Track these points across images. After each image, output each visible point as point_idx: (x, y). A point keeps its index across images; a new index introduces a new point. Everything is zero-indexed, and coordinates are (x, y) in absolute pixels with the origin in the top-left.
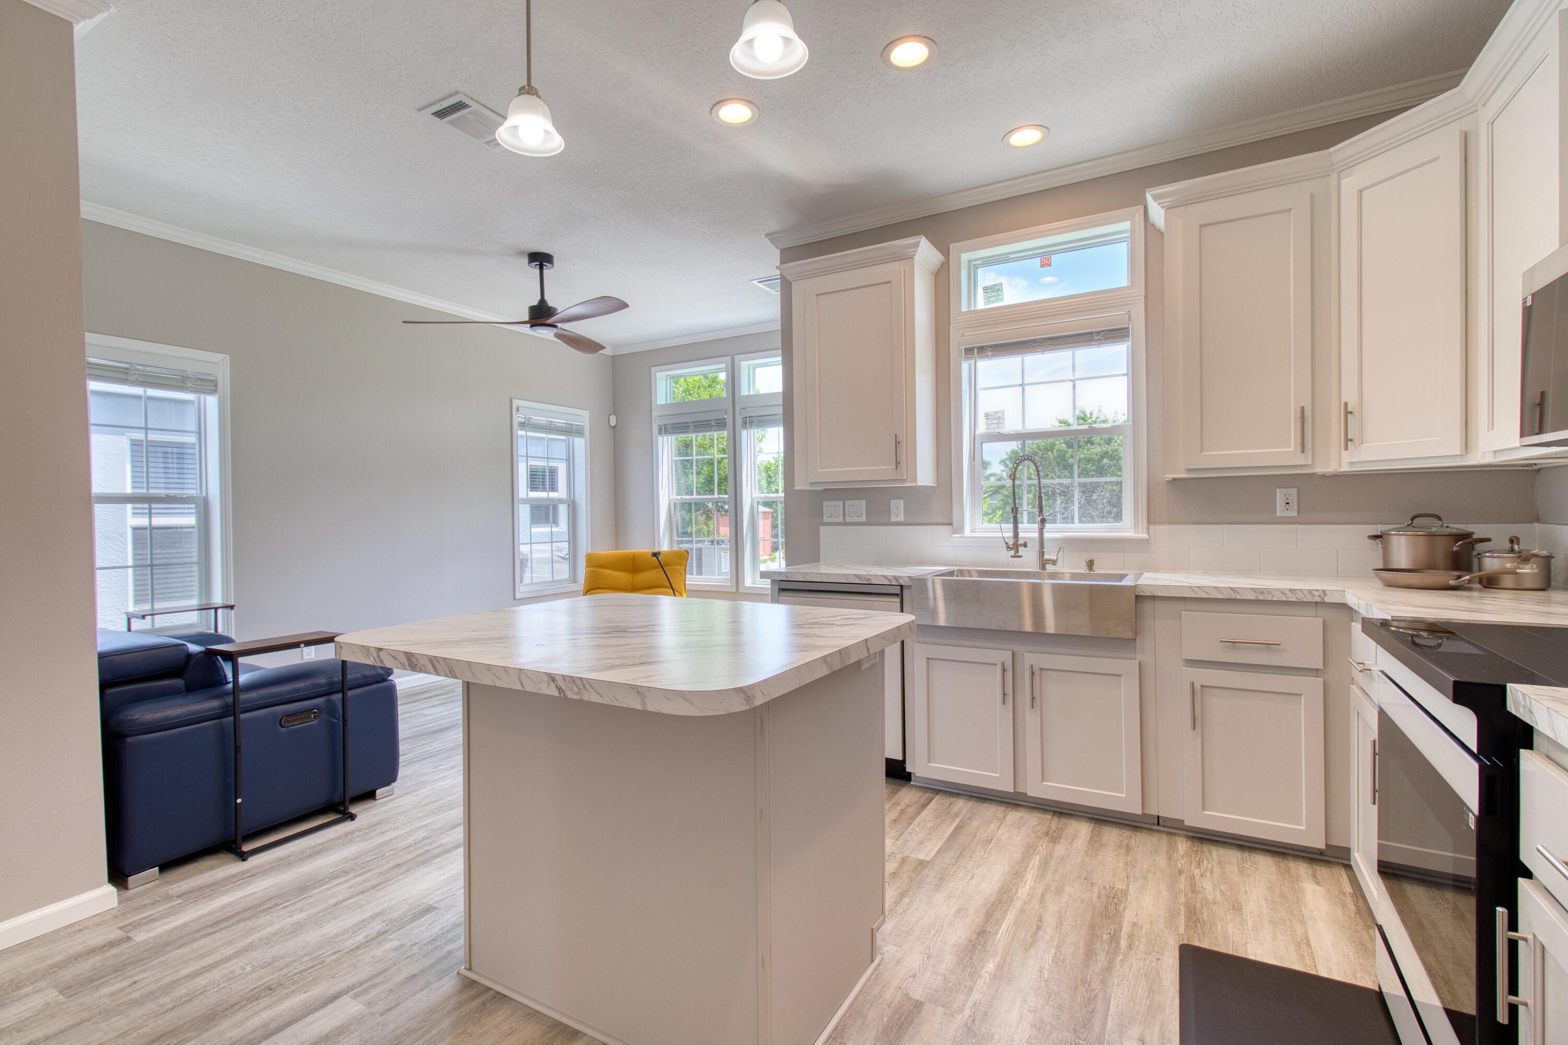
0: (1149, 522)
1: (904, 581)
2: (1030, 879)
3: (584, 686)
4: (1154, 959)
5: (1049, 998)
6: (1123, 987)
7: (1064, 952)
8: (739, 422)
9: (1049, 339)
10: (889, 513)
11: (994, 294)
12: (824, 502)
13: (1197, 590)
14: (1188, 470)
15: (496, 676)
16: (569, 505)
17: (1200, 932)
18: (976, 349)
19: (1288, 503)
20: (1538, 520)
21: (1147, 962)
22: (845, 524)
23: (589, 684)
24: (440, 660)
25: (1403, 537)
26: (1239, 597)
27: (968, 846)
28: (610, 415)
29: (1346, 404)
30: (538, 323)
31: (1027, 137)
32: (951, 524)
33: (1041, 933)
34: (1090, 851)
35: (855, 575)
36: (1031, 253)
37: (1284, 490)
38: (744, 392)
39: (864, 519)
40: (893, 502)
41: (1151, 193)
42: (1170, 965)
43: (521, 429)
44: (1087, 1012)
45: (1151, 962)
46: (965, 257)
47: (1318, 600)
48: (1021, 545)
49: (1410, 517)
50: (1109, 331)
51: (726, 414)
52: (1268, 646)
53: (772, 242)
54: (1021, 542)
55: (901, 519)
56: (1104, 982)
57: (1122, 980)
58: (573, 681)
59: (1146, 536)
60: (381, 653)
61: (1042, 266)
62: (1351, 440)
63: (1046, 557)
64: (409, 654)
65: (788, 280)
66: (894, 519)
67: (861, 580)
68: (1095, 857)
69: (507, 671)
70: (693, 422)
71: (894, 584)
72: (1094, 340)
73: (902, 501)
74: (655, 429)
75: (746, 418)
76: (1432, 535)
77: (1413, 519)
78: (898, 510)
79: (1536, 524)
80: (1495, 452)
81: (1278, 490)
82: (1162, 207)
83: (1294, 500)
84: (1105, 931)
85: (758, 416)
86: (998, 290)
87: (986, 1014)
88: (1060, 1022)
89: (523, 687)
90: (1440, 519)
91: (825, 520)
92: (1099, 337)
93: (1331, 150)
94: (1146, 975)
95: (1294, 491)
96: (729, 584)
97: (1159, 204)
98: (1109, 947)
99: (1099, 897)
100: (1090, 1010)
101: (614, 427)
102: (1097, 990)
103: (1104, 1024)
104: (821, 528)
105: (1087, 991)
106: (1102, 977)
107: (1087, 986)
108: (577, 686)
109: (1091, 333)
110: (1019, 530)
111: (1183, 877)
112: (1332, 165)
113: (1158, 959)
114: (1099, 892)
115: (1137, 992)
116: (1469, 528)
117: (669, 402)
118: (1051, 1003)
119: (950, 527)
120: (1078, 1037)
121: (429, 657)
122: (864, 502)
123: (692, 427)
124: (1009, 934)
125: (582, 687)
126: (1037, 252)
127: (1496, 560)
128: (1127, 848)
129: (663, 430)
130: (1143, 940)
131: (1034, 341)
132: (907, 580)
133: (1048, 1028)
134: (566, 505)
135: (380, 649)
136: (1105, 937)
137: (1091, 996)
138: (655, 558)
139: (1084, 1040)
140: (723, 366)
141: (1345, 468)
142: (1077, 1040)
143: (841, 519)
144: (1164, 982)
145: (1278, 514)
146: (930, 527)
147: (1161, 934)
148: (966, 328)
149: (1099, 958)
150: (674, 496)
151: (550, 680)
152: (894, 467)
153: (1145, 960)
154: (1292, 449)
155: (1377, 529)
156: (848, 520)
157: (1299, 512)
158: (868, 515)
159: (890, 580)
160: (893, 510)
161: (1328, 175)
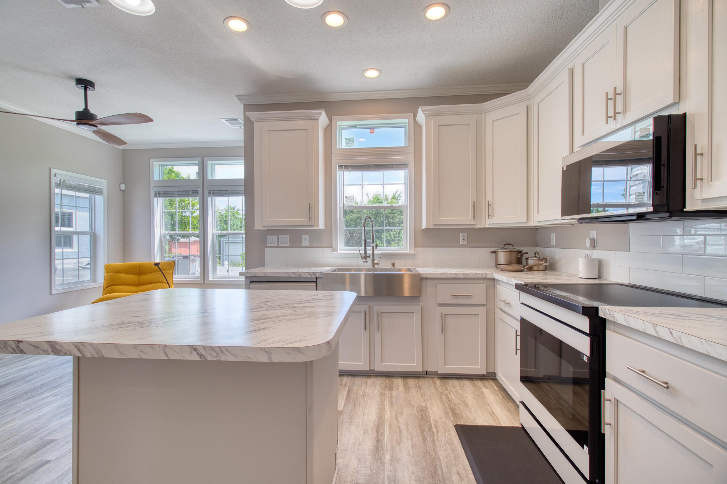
0: (415, 247)
1: (318, 275)
2: (388, 410)
3: (222, 351)
4: (448, 434)
5: (417, 465)
6: (442, 451)
7: (414, 441)
8: (206, 193)
9: (376, 165)
10: (301, 241)
11: (350, 142)
12: (267, 236)
13: (443, 275)
14: (434, 225)
15: (142, 352)
16: (91, 236)
17: (458, 418)
18: (344, 167)
19: (464, 239)
20: (537, 246)
21: (446, 436)
22: (278, 247)
23: (226, 350)
25: (502, 252)
26: (458, 277)
27: (356, 400)
28: (121, 184)
29: (488, 201)
30: (83, 122)
31: (372, 74)
32: (332, 247)
33: (402, 434)
34: (406, 391)
35: (292, 273)
36: (366, 126)
37: (463, 234)
38: (209, 177)
39: (288, 245)
40: (303, 236)
41: (422, 108)
42: (454, 435)
43: (57, 188)
44: (434, 466)
45: (447, 436)
46: (339, 123)
47: (484, 277)
48: (368, 257)
49: (503, 245)
50: (400, 164)
51: (198, 188)
52: (468, 296)
53: (239, 99)
54: (367, 255)
55: (308, 244)
56: (434, 450)
57: (441, 448)
58: (213, 349)
59: (414, 252)
60: (21, 345)
61: (371, 133)
62: (490, 215)
63: (375, 262)
64: (53, 343)
65: (252, 121)
66: (304, 245)
67: (296, 275)
68: (409, 394)
69: (153, 348)
70: (177, 191)
71: (313, 276)
72: (394, 168)
73: (308, 236)
74: (152, 194)
75: (211, 191)
76: (511, 251)
77: (504, 245)
78: (306, 241)
79: (537, 247)
80: (538, 222)
81: (460, 234)
82: (425, 115)
83: (466, 238)
84: (426, 427)
85: (217, 191)
86: (352, 141)
87: (395, 481)
88: (425, 475)
89: (168, 357)
90: (513, 246)
91: (268, 245)
92: (396, 167)
93: (484, 104)
94: (448, 442)
95: (466, 234)
96: (199, 279)
97: (424, 114)
98: (430, 433)
99: (417, 411)
100: (434, 465)
101: (123, 191)
102: (434, 455)
103: (442, 470)
104: (266, 250)
105: (430, 457)
106: (433, 448)
107: (429, 454)
108: (216, 352)
109: (393, 165)
110: (367, 250)
111: (443, 395)
112: (483, 110)
113: (449, 434)
114: (417, 409)
115: (448, 451)
116: (520, 249)
117: (161, 179)
118: (418, 467)
119: (331, 248)
120: (435, 480)
121: (75, 344)
122: (288, 236)
123: (177, 194)
124: (390, 438)
125: (220, 353)
126: (369, 126)
127: (532, 260)
128: (419, 387)
129: (158, 194)
130: (441, 427)
131: (369, 166)
132: (320, 274)
133: (422, 479)
134: (89, 236)
135: (19, 342)
136: (427, 429)
137: (432, 459)
138: (156, 267)
139: (438, 480)
140: (197, 162)
141: (487, 226)
142: (435, 481)
143: (276, 245)
144: (455, 444)
145: (461, 244)
146: (322, 249)
147: (446, 422)
148: (339, 156)
149: (428, 439)
150: (164, 232)
151: (192, 350)
152: (308, 219)
153: (445, 436)
154: (470, 218)
155: (493, 249)
156: (280, 245)
157: (467, 243)
158: (290, 242)
159: (311, 275)
160: (303, 240)
161: (482, 113)
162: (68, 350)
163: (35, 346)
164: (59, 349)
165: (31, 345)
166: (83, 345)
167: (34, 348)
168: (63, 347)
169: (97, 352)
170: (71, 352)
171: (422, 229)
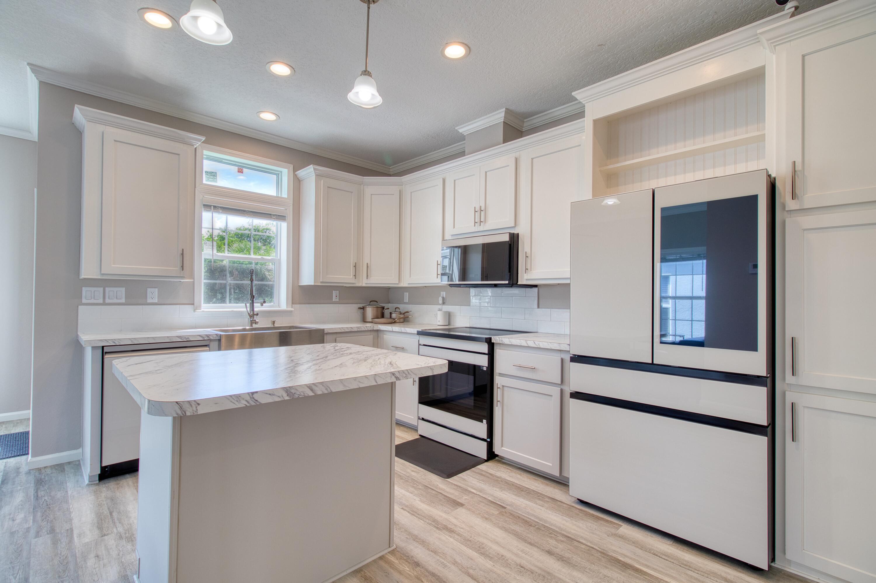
0: (293, 303)
1: (213, 337)
3: (408, 373)
9: (251, 212)
10: (145, 297)
11: (212, 177)
12: (83, 288)
14: (321, 282)
15: (360, 382)
18: (212, 207)
19: (336, 296)
20: (389, 303)
22: (104, 304)
23: (411, 372)
24: (317, 384)
25: (370, 308)
26: (353, 330)
29: (367, 263)
31: (268, 116)
32: (193, 304)
36: (234, 163)
39: (123, 301)
40: (149, 290)
46: (206, 153)
47: (372, 329)
49: (369, 302)
50: (279, 215)
54: (255, 313)
55: (156, 301)
58: (404, 372)
59: (293, 309)
60: (255, 396)
61: (238, 172)
62: (369, 275)
64: (287, 388)
66: (149, 301)
69: (367, 378)
71: (206, 339)
72: (271, 218)
73: (157, 289)
76: (377, 307)
78: (153, 295)
81: (334, 291)
82: (315, 174)
83: (338, 295)
86: (214, 176)
89: (377, 383)
90: (377, 302)
91: (84, 301)
92: (274, 217)
93: (364, 177)
95: (338, 292)
97: (314, 172)
108: (405, 374)
109: (271, 214)
112: (363, 182)
119: (193, 306)
121: (308, 385)
122: (123, 289)
125: (407, 374)
126: (237, 164)
127: (395, 314)
131: (244, 211)
132: (215, 336)
135: (253, 393)
141: (364, 285)
143: (101, 301)
145: (333, 300)
146: (178, 306)
148: (204, 193)
151: (392, 375)
152: (179, 268)
154: (352, 277)
155: (361, 306)
156: (108, 301)
157: (339, 299)
158: (126, 298)
159: (203, 338)
160: (149, 295)
161: (361, 185)
162: (302, 392)
163: (270, 394)
164: (293, 393)
165: (267, 394)
166: (315, 385)
167: (270, 396)
168: (297, 390)
169: (327, 389)
170: (305, 392)
171: (300, 286)
